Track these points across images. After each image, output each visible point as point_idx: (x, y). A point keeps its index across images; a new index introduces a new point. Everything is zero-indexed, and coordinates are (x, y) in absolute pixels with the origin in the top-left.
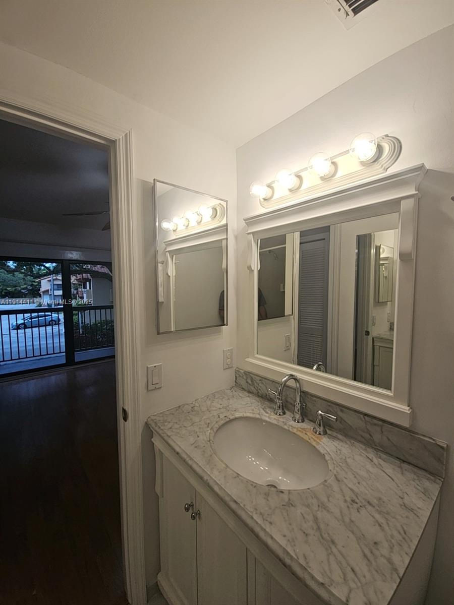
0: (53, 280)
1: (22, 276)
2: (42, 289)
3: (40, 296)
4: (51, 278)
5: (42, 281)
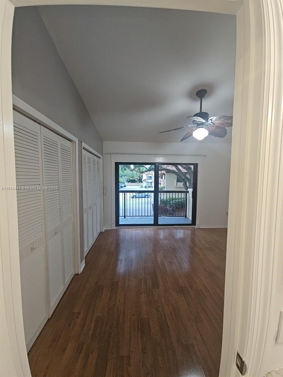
0: (148, 174)
1: (136, 172)
2: (143, 179)
3: (142, 182)
4: (147, 173)
5: (143, 175)
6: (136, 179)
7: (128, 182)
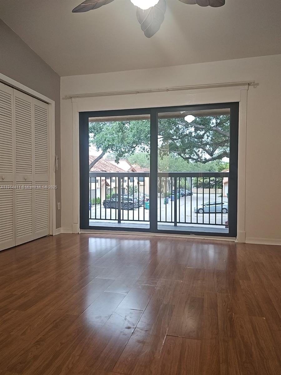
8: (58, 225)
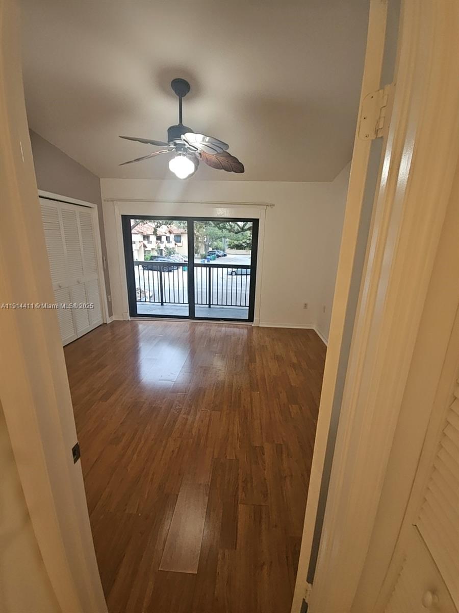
6: (244, 243)
7: (232, 248)
8: (111, 314)
